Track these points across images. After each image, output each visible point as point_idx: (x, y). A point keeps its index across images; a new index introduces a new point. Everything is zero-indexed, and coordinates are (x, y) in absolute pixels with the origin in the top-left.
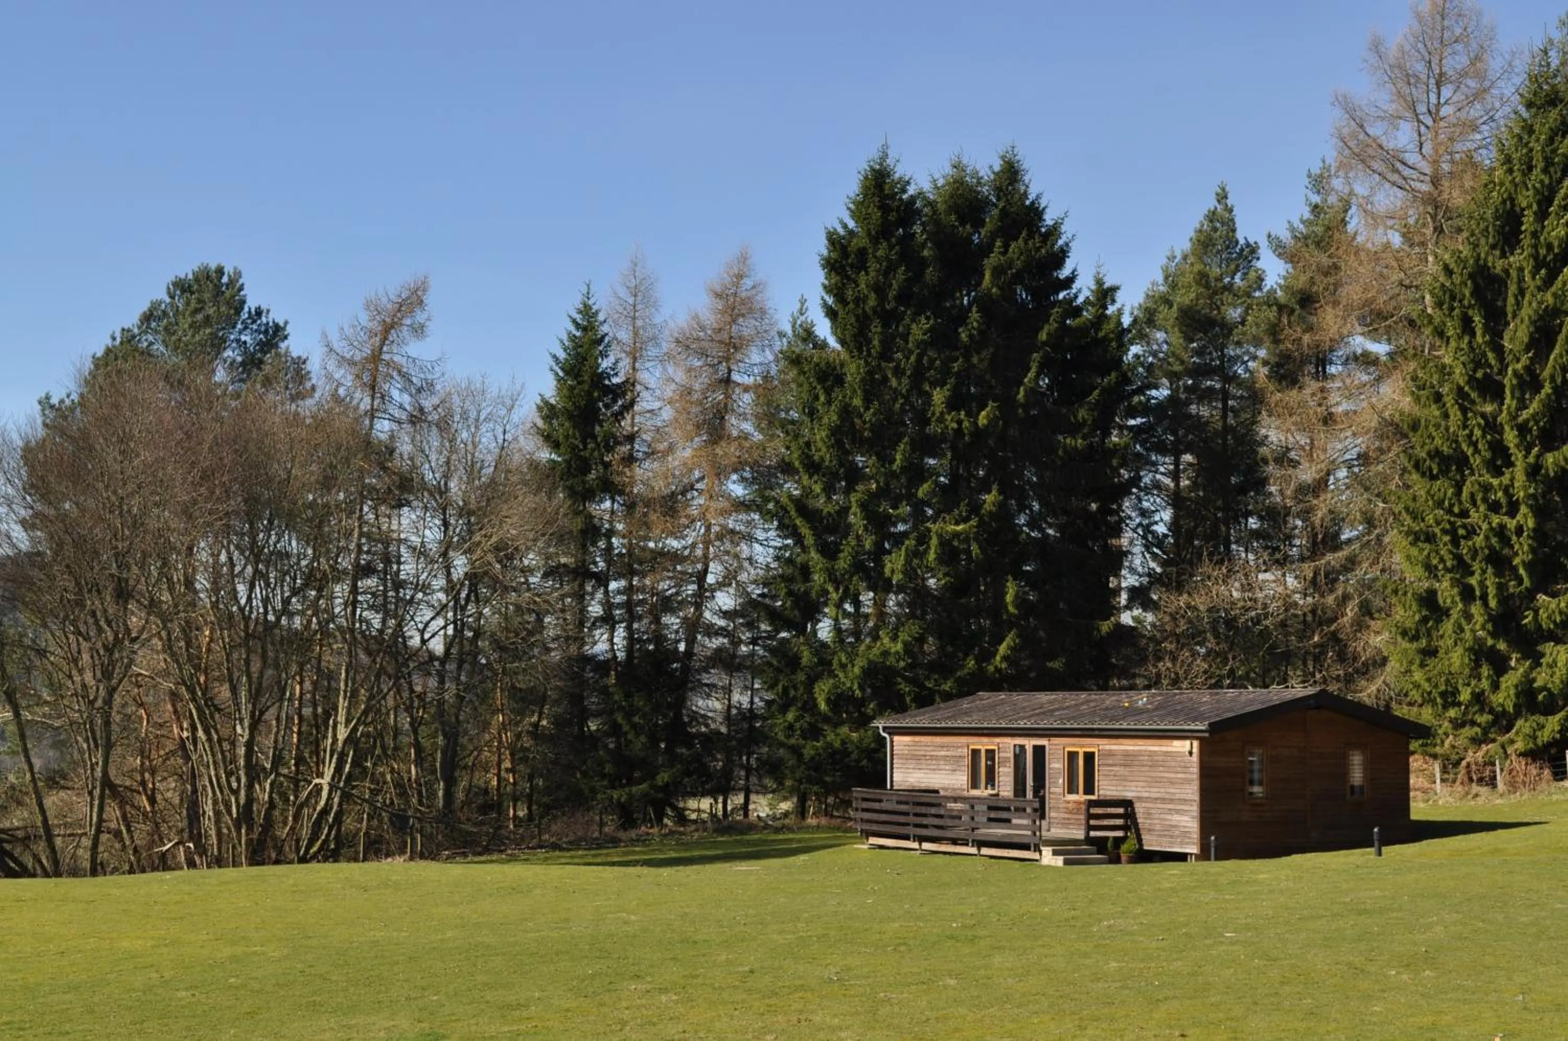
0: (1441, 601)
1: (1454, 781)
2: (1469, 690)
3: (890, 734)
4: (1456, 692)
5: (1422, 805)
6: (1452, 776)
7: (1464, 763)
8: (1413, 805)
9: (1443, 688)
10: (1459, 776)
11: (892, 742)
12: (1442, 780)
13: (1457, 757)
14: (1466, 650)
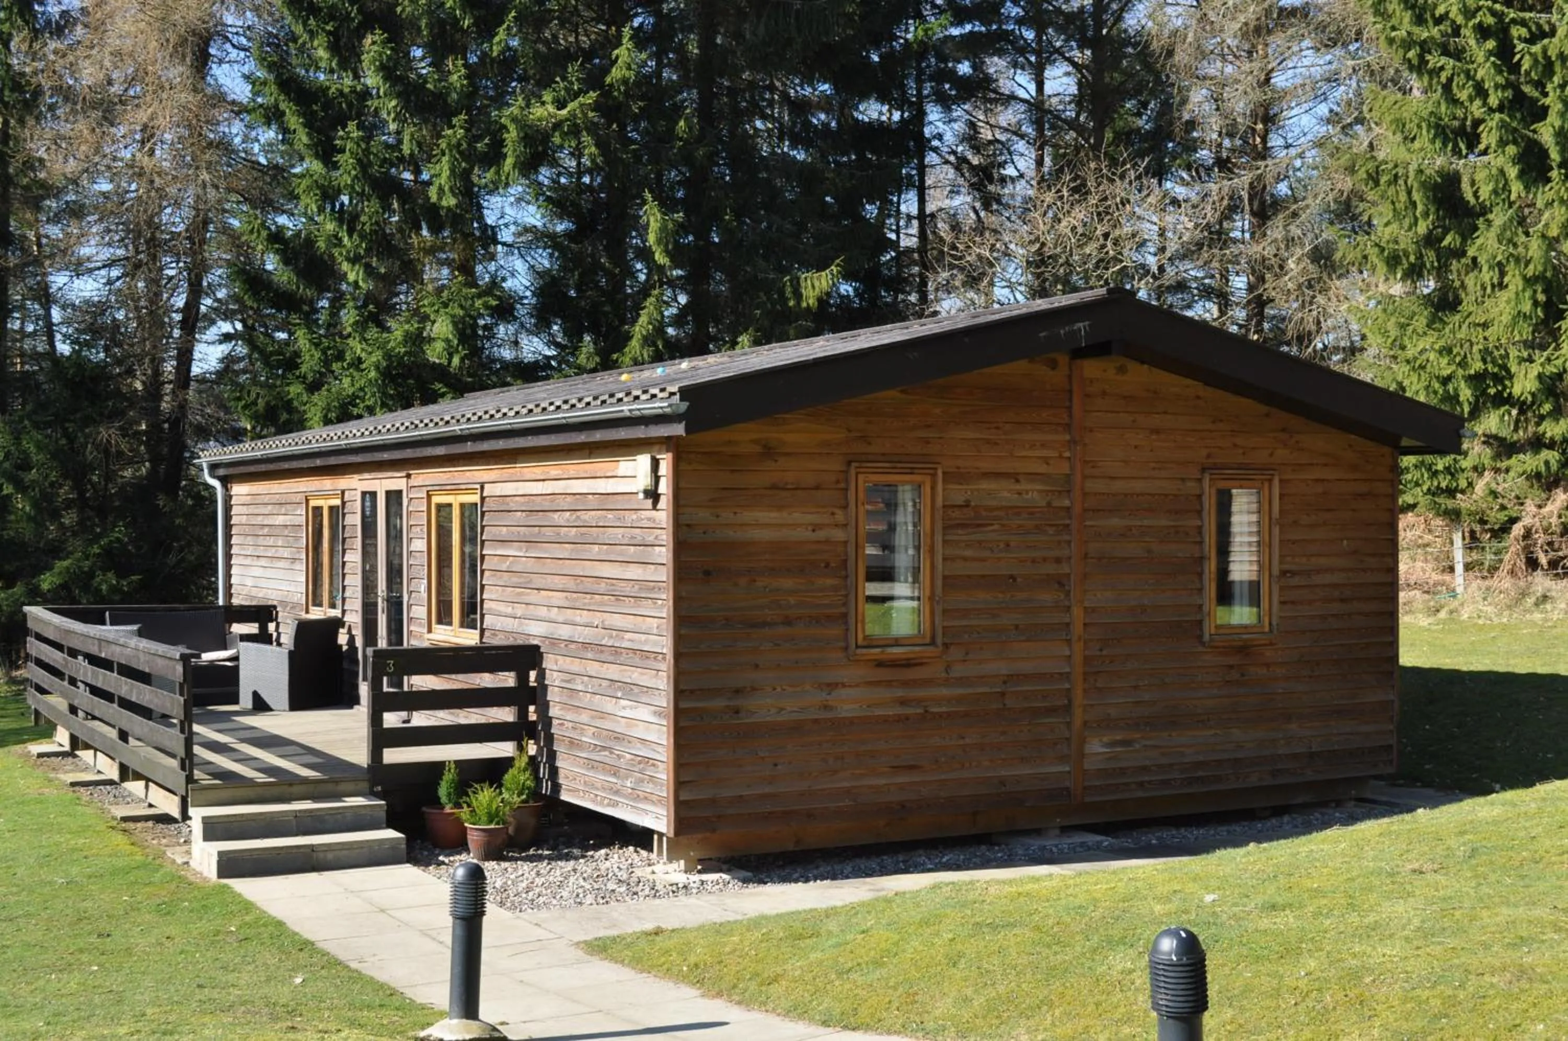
0: (1469, 196)
1: (1493, 570)
2: (1535, 370)
3: (226, 481)
4: (1503, 376)
5: (1424, 621)
6: (1489, 557)
7: (1517, 530)
8: (1404, 620)
9: (1477, 366)
10: (1507, 557)
11: (228, 498)
12: (1468, 567)
13: (1502, 517)
14: (1529, 281)
